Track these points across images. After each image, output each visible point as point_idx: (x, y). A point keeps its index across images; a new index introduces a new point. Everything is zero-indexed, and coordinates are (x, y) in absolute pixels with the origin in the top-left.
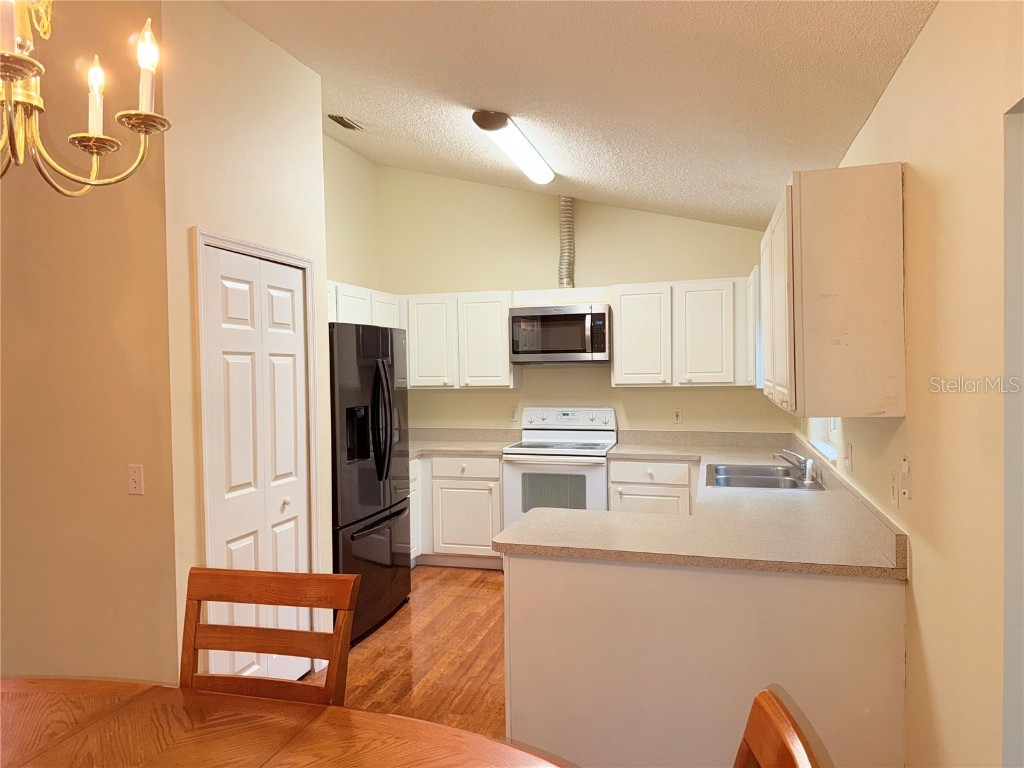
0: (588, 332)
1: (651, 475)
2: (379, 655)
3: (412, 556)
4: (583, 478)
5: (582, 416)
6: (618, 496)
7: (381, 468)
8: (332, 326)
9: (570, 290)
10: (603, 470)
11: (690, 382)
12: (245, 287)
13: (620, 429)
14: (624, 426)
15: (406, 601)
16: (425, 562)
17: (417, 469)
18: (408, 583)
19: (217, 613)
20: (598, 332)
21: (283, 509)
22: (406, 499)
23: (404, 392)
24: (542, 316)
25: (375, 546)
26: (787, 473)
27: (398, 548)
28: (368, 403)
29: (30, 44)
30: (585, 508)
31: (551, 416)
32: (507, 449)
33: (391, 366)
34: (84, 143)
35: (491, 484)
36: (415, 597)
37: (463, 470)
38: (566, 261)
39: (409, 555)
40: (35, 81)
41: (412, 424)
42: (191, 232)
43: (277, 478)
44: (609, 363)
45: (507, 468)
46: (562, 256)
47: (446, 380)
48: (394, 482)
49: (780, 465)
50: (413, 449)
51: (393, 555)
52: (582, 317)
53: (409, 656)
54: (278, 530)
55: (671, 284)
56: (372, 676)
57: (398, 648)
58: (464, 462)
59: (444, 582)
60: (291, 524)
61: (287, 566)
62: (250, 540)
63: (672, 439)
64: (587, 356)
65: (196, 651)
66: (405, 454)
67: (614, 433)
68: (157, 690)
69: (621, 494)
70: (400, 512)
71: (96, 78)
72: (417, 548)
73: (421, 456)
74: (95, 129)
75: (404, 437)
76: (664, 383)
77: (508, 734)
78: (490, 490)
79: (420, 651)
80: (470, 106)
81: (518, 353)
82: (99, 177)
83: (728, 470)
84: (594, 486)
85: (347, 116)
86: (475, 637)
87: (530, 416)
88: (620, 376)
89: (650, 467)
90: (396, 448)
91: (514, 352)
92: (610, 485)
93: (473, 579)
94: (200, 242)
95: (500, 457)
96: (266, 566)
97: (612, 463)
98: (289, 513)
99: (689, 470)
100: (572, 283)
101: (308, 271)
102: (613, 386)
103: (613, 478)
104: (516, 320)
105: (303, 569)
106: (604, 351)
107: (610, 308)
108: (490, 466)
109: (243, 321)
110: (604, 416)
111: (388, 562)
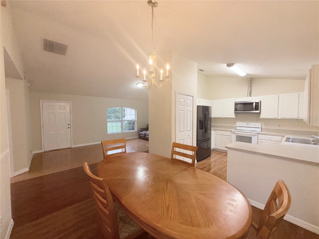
0: (254, 106)
1: (270, 139)
2: (204, 164)
3: (212, 148)
4: (251, 137)
5: (252, 124)
6: (260, 142)
7: (206, 131)
8: (197, 106)
9: (250, 97)
10: (257, 136)
11: (283, 118)
12: (183, 100)
13: (262, 128)
14: (263, 127)
15: (210, 156)
16: (214, 150)
17: (213, 132)
18: (211, 153)
19: (177, 150)
20: (257, 106)
21: (188, 136)
22: (210, 138)
23: (211, 118)
24: (244, 103)
25: (204, 145)
26: (313, 141)
27: (209, 146)
28: (204, 119)
29: (154, 69)
30: (251, 143)
31: (244, 124)
32: (232, 130)
33: (209, 114)
34: (160, 81)
35: (229, 137)
36: (212, 156)
37: (223, 133)
38: (249, 91)
39: (211, 148)
40: (154, 74)
41: (212, 124)
42: (175, 92)
43: (187, 131)
44: (260, 113)
45: (233, 134)
46: (248, 90)
47: (220, 116)
48: (208, 135)
49: (311, 139)
50: (212, 129)
51: (208, 147)
52: (253, 103)
53: (210, 165)
54: (187, 139)
55: (279, 95)
56: (203, 167)
57: (208, 163)
58: (223, 132)
59: (218, 154)
60: (189, 139)
61: (189, 144)
62: (183, 140)
63: (277, 131)
64: (254, 112)
65: (173, 155)
66: (211, 130)
67: (261, 129)
68: (168, 159)
69: (261, 142)
70: (209, 140)
71: (162, 71)
72: (213, 147)
73: (214, 130)
74: (161, 79)
75: (211, 127)
76: (275, 118)
77: (227, 181)
78: (229, 138)
79: (212, 165)
80: (226, 63)
81: (237, 111)
82: (162, 85)
83: (293, 139)
84: (254, 139)
85: (202, 69)
86: (223, 165)
87: (239, 124)
88: (262, 116)
89: (270, 137)
90: (208, 128)
91: (235, 111)
92: (258, 140)
93: (224, 154)
94: (177, 93)
95: (231, 132)
96: (185, 144)
97: (259, 135)
98: (189, 137)
99: (282, 138)
100: (250, 95)
101: (194, 97)
102: (261, 118)
103: (259, 138)
104: (236, 104)
105: (191, 145)
106: (258, 110)
107: (260, 101)
108: (229, 133)
109: (183, 105)
110: (258, 125)
111: (207, 149)
